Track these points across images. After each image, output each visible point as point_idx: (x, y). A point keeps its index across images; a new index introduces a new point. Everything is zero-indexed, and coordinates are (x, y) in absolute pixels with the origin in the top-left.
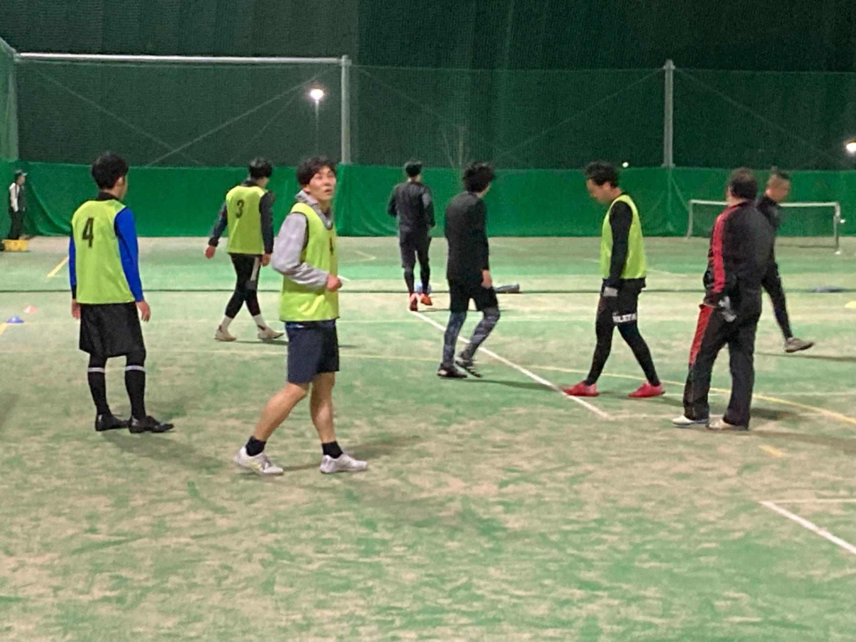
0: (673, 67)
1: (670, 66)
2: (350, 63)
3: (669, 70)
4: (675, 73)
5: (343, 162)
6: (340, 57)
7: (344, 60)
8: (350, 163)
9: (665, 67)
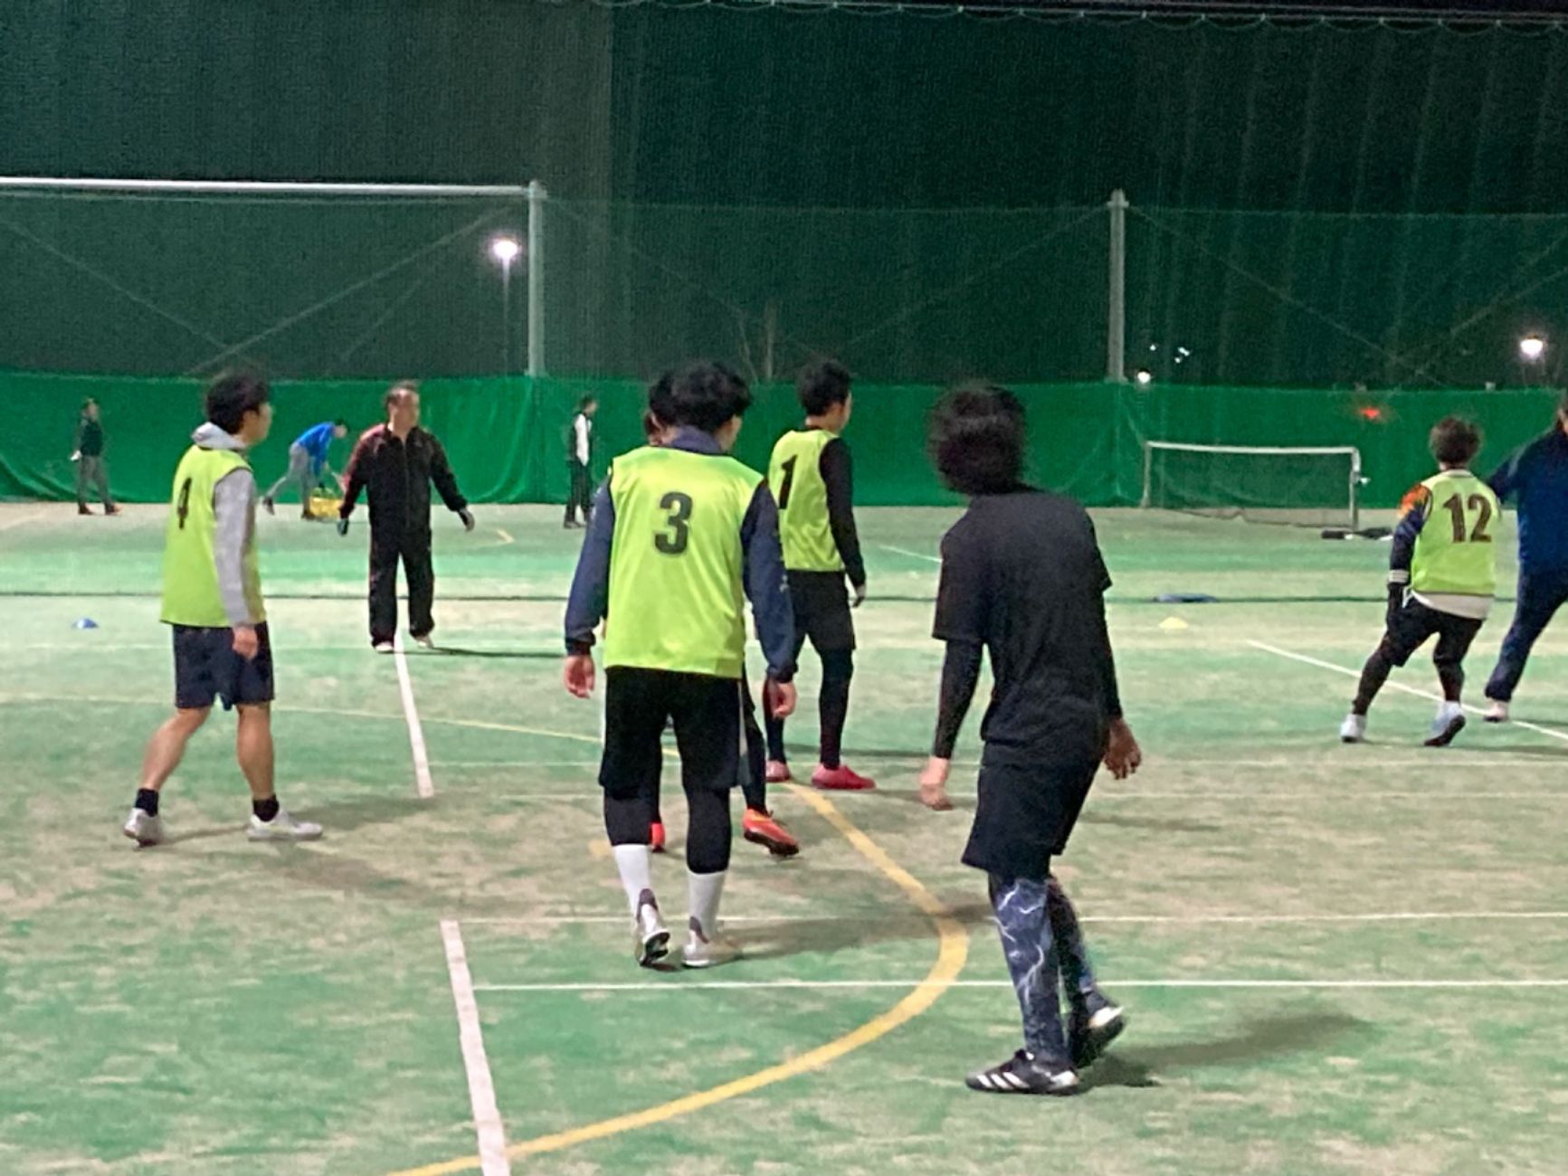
0: (1124, 203)
1: (1119, 200)
2: (544, 195)
3: (1117, 208)
4: (1128, 213)
5: (531, 371)
6: (526, 184)
7: (533, 191)
8: (543, 374)
9: (1110, 204)
